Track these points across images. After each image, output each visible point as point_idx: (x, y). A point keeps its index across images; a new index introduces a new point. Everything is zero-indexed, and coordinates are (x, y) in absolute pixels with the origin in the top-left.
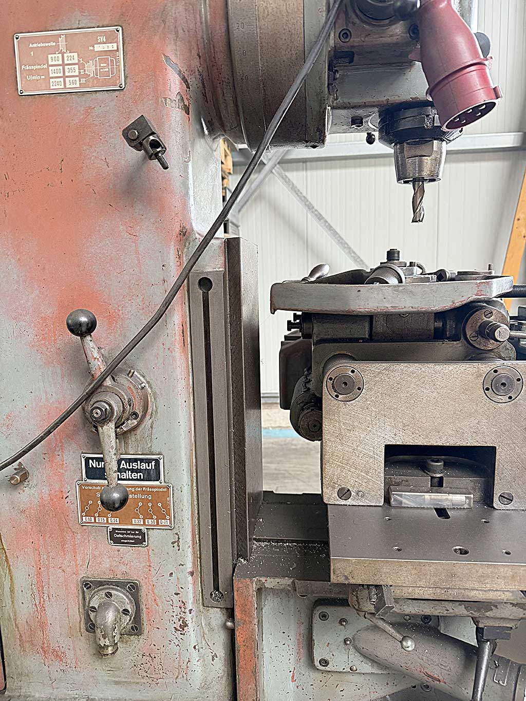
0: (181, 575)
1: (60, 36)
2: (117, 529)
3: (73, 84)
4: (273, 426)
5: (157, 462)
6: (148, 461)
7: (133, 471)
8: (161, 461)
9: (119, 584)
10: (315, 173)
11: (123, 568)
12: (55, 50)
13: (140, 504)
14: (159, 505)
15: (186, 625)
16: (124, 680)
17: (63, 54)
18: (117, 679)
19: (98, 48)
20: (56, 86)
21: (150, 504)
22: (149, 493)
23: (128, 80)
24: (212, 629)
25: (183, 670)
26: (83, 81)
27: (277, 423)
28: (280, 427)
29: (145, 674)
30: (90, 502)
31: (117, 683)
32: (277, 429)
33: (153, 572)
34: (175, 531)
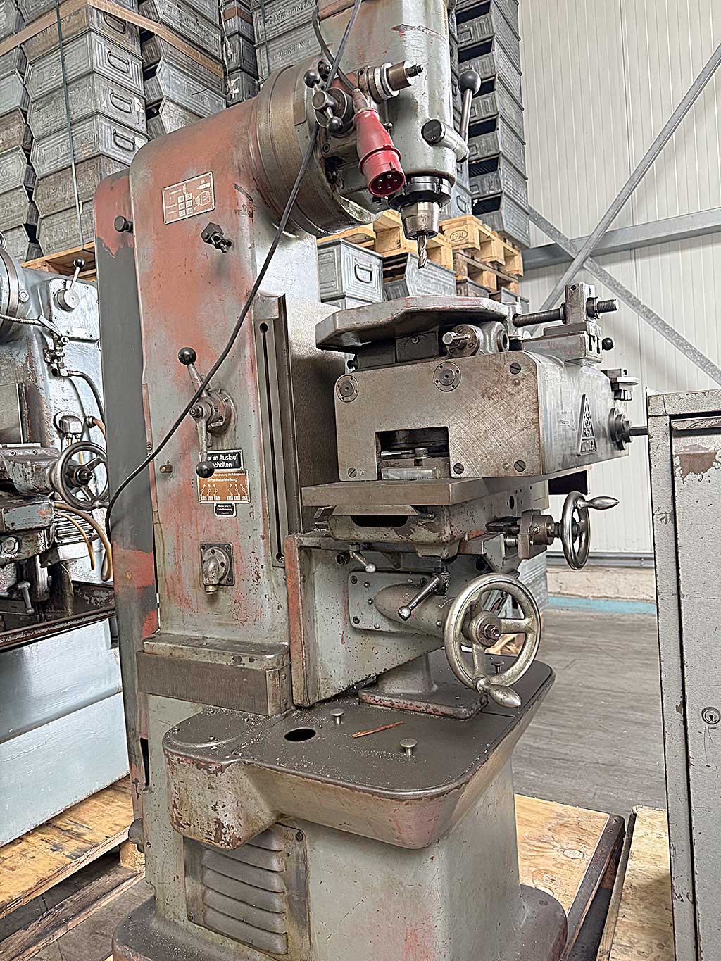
0: (255, 538)
1: (183, 185)
2: (220, 505)
3: (190, 212)
4: (595, 595)
5: (239, 455)
6: (234, 454)
7: (226, 461)
8: (241, 454)
9: (220, 546)
10: (646, 260)
11: (223, 534)
12: (182, 193)
13: (231, 485)
14: (241, 485)
15: (260, 578)
16: (224, 622)
17: (184, 195)
18: (220, 622)
19: (201, 187)
20: (182, 215)
21: (236, 485)
22: (236, 477)
23: (217, 203)
24: (279, 585)
25: (258, 615)
26: (195, 209)
27: (602, 591)
28: (605, 597)
29: (236, 618)
30: (205, 486)
31: (220, 625)
32: (601, 601)
33: (240, 536)
34: (251, 504)
